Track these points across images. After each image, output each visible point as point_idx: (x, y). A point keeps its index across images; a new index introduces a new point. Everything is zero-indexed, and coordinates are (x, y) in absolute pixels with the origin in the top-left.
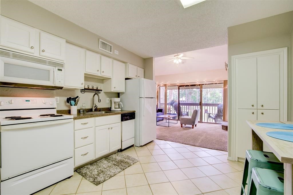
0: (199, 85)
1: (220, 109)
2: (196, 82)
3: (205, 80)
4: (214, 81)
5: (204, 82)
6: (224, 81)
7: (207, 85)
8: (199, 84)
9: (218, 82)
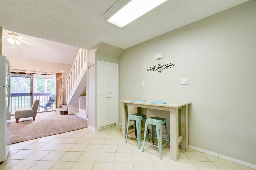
0: (30, 74)
1: (51, 98)
2: (27, 70)
3: (38, 70)
4: (48, 72)
5: (37, 72)
6: (57, 73)
7: (39, 75)
8: (30, 72)
9: (51, 74)
